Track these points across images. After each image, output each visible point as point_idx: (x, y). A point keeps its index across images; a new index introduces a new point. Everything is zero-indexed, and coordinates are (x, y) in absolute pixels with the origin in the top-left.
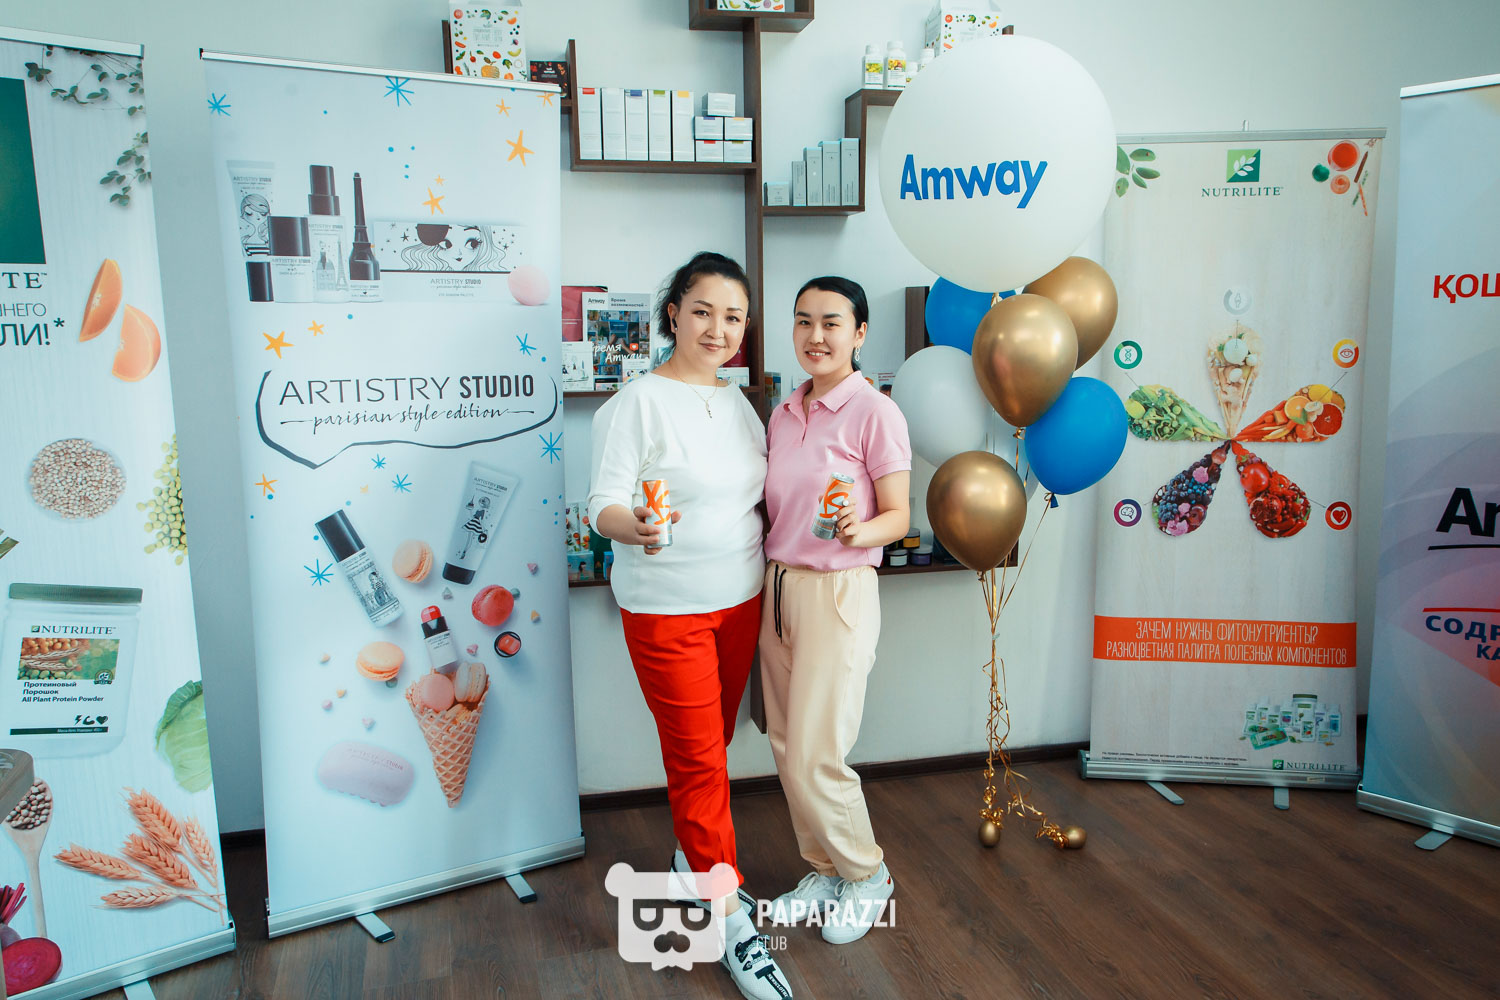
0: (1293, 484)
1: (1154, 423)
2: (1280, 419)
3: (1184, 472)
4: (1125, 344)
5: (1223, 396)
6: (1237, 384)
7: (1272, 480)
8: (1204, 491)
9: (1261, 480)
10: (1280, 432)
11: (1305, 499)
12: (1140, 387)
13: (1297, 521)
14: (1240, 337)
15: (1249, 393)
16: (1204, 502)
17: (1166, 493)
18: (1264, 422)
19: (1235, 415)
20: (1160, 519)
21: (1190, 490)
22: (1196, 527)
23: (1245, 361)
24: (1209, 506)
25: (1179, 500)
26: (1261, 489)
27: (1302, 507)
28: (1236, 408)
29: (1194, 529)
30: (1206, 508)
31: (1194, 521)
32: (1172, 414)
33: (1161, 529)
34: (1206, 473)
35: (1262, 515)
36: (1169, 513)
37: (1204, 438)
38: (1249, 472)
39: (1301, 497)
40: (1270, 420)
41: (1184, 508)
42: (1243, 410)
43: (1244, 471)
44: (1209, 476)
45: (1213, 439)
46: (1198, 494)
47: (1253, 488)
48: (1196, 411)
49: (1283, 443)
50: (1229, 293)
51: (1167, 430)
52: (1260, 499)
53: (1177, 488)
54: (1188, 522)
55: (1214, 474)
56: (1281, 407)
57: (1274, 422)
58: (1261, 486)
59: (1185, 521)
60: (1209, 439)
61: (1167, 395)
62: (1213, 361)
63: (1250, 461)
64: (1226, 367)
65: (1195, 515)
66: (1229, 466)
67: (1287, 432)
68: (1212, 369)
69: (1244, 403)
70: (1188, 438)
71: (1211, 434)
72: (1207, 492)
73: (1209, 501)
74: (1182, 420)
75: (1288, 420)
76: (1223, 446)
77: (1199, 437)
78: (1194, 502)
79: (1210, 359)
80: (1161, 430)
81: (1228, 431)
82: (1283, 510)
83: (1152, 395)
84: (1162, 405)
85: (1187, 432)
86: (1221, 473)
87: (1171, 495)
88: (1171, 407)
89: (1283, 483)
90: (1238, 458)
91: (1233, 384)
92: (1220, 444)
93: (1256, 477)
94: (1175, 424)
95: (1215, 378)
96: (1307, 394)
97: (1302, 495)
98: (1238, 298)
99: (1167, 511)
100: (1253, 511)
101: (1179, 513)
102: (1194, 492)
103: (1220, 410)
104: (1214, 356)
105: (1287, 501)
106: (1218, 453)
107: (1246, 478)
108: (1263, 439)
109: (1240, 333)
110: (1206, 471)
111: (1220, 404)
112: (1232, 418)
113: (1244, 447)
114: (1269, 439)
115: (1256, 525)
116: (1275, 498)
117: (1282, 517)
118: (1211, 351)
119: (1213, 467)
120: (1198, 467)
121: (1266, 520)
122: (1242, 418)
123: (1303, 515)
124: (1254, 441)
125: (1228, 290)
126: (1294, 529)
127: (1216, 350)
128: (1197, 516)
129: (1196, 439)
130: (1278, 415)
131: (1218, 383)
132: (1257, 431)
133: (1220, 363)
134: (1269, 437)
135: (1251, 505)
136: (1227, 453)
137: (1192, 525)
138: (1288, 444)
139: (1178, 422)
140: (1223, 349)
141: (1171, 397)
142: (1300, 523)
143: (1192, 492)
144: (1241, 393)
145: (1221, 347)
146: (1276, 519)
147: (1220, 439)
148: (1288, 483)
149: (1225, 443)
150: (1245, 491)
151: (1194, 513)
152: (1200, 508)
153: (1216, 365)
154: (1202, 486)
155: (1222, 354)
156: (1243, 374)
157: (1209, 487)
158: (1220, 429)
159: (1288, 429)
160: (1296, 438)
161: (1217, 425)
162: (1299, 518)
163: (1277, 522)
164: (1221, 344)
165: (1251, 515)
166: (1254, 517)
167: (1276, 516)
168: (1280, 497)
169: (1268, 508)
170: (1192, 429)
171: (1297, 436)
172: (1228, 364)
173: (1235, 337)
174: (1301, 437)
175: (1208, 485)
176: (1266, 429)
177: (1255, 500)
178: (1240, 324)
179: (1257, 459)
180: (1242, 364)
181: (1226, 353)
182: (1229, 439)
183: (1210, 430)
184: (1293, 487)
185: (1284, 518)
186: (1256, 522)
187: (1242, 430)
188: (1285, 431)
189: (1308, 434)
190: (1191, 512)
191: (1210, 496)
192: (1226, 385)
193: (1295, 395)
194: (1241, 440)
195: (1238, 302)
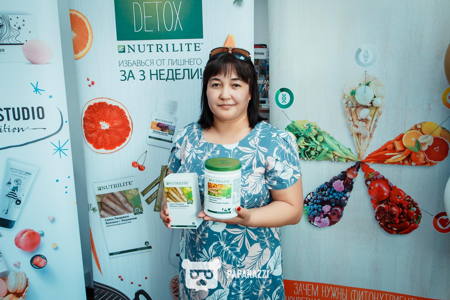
0: (408, 197)
1: (303, 147)
2: (399, 148)
3: (326, 183)
4: (282, 90)
5: (355, 129)
6: (365, 120)
7: (393, 192)
8: (341, 197)
9: (384, 192)
10: (399, 157)
11: (417, 208)
12: (293, 122)
13: (411, 224)
14: (368, 85)
15: (375, 127)
16: (342, 205)
17: (313, 197)
18: (386, 149)
19: (364, 143)
20: (309, 215)
21: (331, 196)
22: (336, 222)
23: (371, 103)
24: (345, 208)
25: (323, 203)
26: (384, 198)
27: (415, 214)
28: (364, 138)
29: (334, 224)
30: (342, 209)
31: (334, 218)
32: (316, 142)
33: (310, 222)
34: (342, 185)
35: (384, 217)
36: (316, 212)
37: (340, 159)
38: (374, 186)
39: (414, 206)
40: (390, 148)
41: (327, 208)
42: (369, 141)
43: (371, 185)
44: (345, 187)
45: (347, 160)
46: (337, 199)
47: (377, 198)
48: (334, 139)
49: (401, 166)
50: (359, 51)
51: (313, 153)
52: (383, 205)
53: (321, 194)
54: (330, 218)
55: (349, 185)
56: (400, 138)
57: (394, 149)
58: (383, 196)
59: (327, 218)
60: (344, 160)
61: (312, 128)
62: (347, 103)
63: (375, 177)
64: (357, 107)
65: (334, 214)
66: (359, 180)
67: (404, 157)
68: (347, 109)
69: (370, 134)
70: (329, 159)
71: (346, 157)
72: (344, 198)
73: (345, 205)
74: (324, 146)
75: (405, 148)
76: (355, 166)
77: (337, 159)
78: (333, 204)
79: (345, 101)
80: (309, 153)
81: (359, 155)
82: (400, 215)
83: (302, 127)
84: (309, 135)
85: (328, 155)
86: (354, 185)
87: (317, 199)
88: (316, 137)
89: (401, 195)
90: (366, 175)
91: (362, 120)
92: (352, 164)
93: (380, 189)
94: (319, 149)
95: (349, 116)
96: (421, 129)
97: (415, 205)
98: (366, 54)
99: (314, 210)
100: (378, 214)
101: (323, 212)
102: (334, 198)
103: (353, 139)
104: (348, 99)
105: (403, 208)
106: (351, 171)
107: (372, 190)
108: (385, 162)
109: (368, 82)
110: (342, 183)
111: (352, 135)
112: (362, 146)
113: (371, 167)
114: (390, 162)
115: (380, 224)
116: (394, 206)
117: (399, 220)
118: (346, 95)
119: (347, 181)
120: (336, 180)
121: (387, 221)
122: (369, 145)
123: (415, 220)
124: (379, 163)
125: (358, 48)
126: (408, 229)
127: (349, 94)
128: (336, 215)
129: (335, 160)
130: (397, 144)
131: (351, 119)
132: (381, 155)
133: (352, 104)
134: (390, 160)
135: (376, 210)
136: (358, 171)
137: (332, 220)
138: (404, 166)
139: (321, 147)
140: (354, 94)
141: (315, 129)
142: (413, 225)
143: (332, 198)
144: (368, 127)
145: (352, 92)
146: (394, 221)
147: (353, 161)
148: (404, 196)
149: (356, 163)
150: (372, 199)
151: (334, 212)
152: (338, 209)
153: (349, 106)
154: (339, 193)
155: (354, 97)
156: (370, 112)
157: (345, 195)
158: (352, 153)
159: (405, 155)
160: (411, 163)
161: (350, 150)
162: (412, 222)
163: (395, 223)
164: (353, 90)
165: (376, 217)
166: (378, 218)
167: (395, 219)
168: (398, 206)
169: (389, 212)
170: (331, 152)
171: (412, 161)
172: (359, 105)
173: (364, 84)
174: (415, 162)
175: (344, 193)
176: (387, 154)
177: (379, 206)
178: (368, 75)
179: (380, 176)
180: (369, 105)
181: (357, 97)
182: (360, 160)
183: (345, 154)
184: (408, 199)
185: (401, 220)
186: (379, 222)
187: (369, 155)
188: (402, 156)
189: (421, 159)
190: (332, 212)
191: (346, 201)
192: (357, 121)
193: (411, 130)
194: (369, 162)
195: (366, 57)
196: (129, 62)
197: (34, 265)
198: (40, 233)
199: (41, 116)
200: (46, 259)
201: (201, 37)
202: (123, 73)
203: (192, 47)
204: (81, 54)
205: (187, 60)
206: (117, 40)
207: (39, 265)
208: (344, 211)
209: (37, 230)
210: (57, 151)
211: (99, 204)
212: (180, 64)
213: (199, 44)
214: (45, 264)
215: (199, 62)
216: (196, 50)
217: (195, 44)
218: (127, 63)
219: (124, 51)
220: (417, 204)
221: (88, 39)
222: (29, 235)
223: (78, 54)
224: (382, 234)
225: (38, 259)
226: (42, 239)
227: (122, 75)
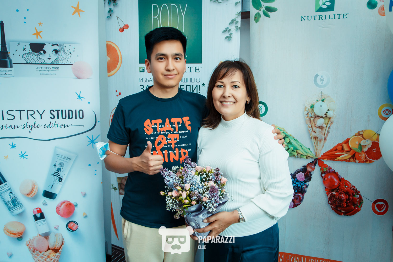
0: (353, 186)
2: (346, 149)
5: (313, 133)
6: (321, 127)
7: (341, 183)
8: (302, 186)
9: (335, 182)
10: (346, 156)
11: (360, 195)
13: (355, 207)
14: (323, 101)
15: (328, 132)
16: (303, 192)
19: (320, 144)
22: (298, 205)
23: (326, 114)
24: (305, 194)
26: (335, 187)
27: (358, 200)
28: (320, 141)
29: (296, 206)
30: (303, 195)
34: (303, 177)
35: (335, 202)
37: (302, 156)
38: (327, 177)
39: (358, 194)
40: (339, 148)
42: (324, 143)
43: (325, 177)
44: (305, 179)
45: (307, 157)
46: (299, 187)
47: (330, 187)
48: (297, 141)
49: (347, 162)
50: (317, 76)
52: (334, 193)
54: (293, 202)
55: (308, 177)
56: (347, 142)
57: (342, 150)
58: (334, 185)
60: (305, 157)
62: (307, 114)
63: (328, 171)
64: (315, 117)
65: (297, 199)
66: (316, 173)
67: (350, 156)
68: (307, 119)
69: (325, 137)
70: (294, 156)
71: (306, 155)
72: (304, 186)
73: (305, 191)
74: (290, 146)
75: (351, 149)
76: (313, 162)
77: (300, 156)
78: (296, 191)
79: (306, 113)
81: (316, 153)
82: (347, 200)
85: (293, 152)
86: (312, 176)
89: (347, 185)
90: (321, 169)
91: (319, 127)
92: (311, 160)
93: (332, 180)
95: (309, 123)
96: (362, 135)
97: (358, 193)
98: (322, 78)
100: (330, 199)
103: (312, 142)
104: (308, 111)
105: (349, 195)
106: (310, 165)
107: (326, 180)
108: (336, 159)
109: (323, 99)
110: (303, 175)
111: (311, 138)
112: (318, 146)
113: (325, 163)
114: (340, 159)
115: (331, 207)
116: (342, 193)
117: (346, 204)
118: (307, 108)
119: (307, 173)
120: (299, 172)
121: (337, 205)
122: (324, 147)
123: (358, 205)
124: (331, 160)
125: (316, 74)
126: (353, 211)
127: (309, 108)
128: (298, 199)
129: (298, 156)
130: (345, 146)
131: (310, 126)
132: (332, 154)
133: (312, 115)
134: (340, 158)
135: (329, 196)
136: (315, 165)
137: (296, 203)
138: (350, 163)
139: (288, 146)
140: (313, 107)
141: (283, 133)
142: (356, 208)
143: (296, 186)
144: (323, 132)
145: (312, 106)
146: (343, 205)
147: (312, 158)
148: (350, 186)
149: (314, 160)
150: (325, 188)
151: (297, 197)
152: (300, 195)
153: (309, 116)
154: (301, 183)
155: (313, 110)
156: (324, 122)
157: (305, 184)
158: (311, 152)
159: (350, 154)
160: (355, 160)
161: (310, 150)
162: (356, 206)
163: (343, 207)
164: (312, 105)
165: (329, 201)
166: (330, 203)
167: (343, 203)
168: (345, 193)
169: (338, 198)
170: (295, 151)
171: (356, 159)
172: (316, 116)
173: (321, 100)
174: (358, 160)
175: (305, 183)
176: (338, 153)
177: (331, 193)
178: (323, 93)
179: (332, 170)
180: (324, 116)
181: (315, 109)
182: (317, 158)
183: (306, 152)
184: (353, 188)
185: (347, 204)
186: (331, 205)
187: (324, 154)
188: (349, 155)
189: (362, 158)
190: (295, 197)
191: (306, 189)
192: (315, 128)
193: (355, 135)
194: (323, 159)
195: (322, 80)
196: (147, 79)
197: (68, 229)
198: (75, 204)
199: (81, 117)
200: (77, 224)
201: (200, 62)
202: (142, 87)
203: (193, 70)
204: (112, 72)
205: (189, 79)
206: (139, 63)
207: (72, 229)
208: (304, 197)
209: (73, 202)
210: (91, 143)
211: (119, 184)
212: (184, 81)
213: (199, 67)
214: (76, 228)
215: (198, 80)
216: (196, 72)
217: (196, 67)
218: (146, 80)
219: (144, 71)
220: (360, 192)
221: (118, 62)
222: (66, 206)
223: (111, 73)
224: (333, 215)
225: (72, 224)
226: (76, 208)
227: (141, 89)
